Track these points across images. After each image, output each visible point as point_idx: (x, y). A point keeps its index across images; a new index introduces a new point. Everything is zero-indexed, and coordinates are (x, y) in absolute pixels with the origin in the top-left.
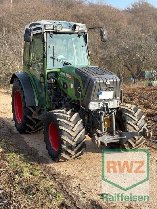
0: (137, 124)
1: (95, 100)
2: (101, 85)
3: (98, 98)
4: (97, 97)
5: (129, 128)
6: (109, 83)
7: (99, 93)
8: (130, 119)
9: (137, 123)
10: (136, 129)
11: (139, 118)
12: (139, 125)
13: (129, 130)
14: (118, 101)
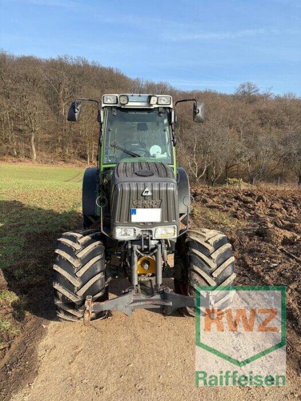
0: (213, 274)
1: (124, 222)
2: (134, 196)
3: (129, 221)
4: (129, 219)
5: (195, 280)
6: (150, 194)
7: (131, 212)
8: (200, 263)
9: (214, 271)
10: (210, 283)
11: (220, 262)
12: (218, 276)
13: (195, 285)
14: (174, 227)
